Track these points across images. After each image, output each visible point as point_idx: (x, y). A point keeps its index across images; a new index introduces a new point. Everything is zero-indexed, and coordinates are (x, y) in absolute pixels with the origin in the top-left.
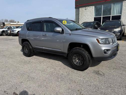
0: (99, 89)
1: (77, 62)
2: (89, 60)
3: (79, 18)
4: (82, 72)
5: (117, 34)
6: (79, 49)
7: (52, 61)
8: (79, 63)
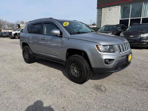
0: (90, 108)
1: (76, 73)
2: (87, 71)
3: (101, 21)
4: (80, 85)
5: (145, 41)
6: (76, 56)
7: (52, 70)
8: (78, 73)
